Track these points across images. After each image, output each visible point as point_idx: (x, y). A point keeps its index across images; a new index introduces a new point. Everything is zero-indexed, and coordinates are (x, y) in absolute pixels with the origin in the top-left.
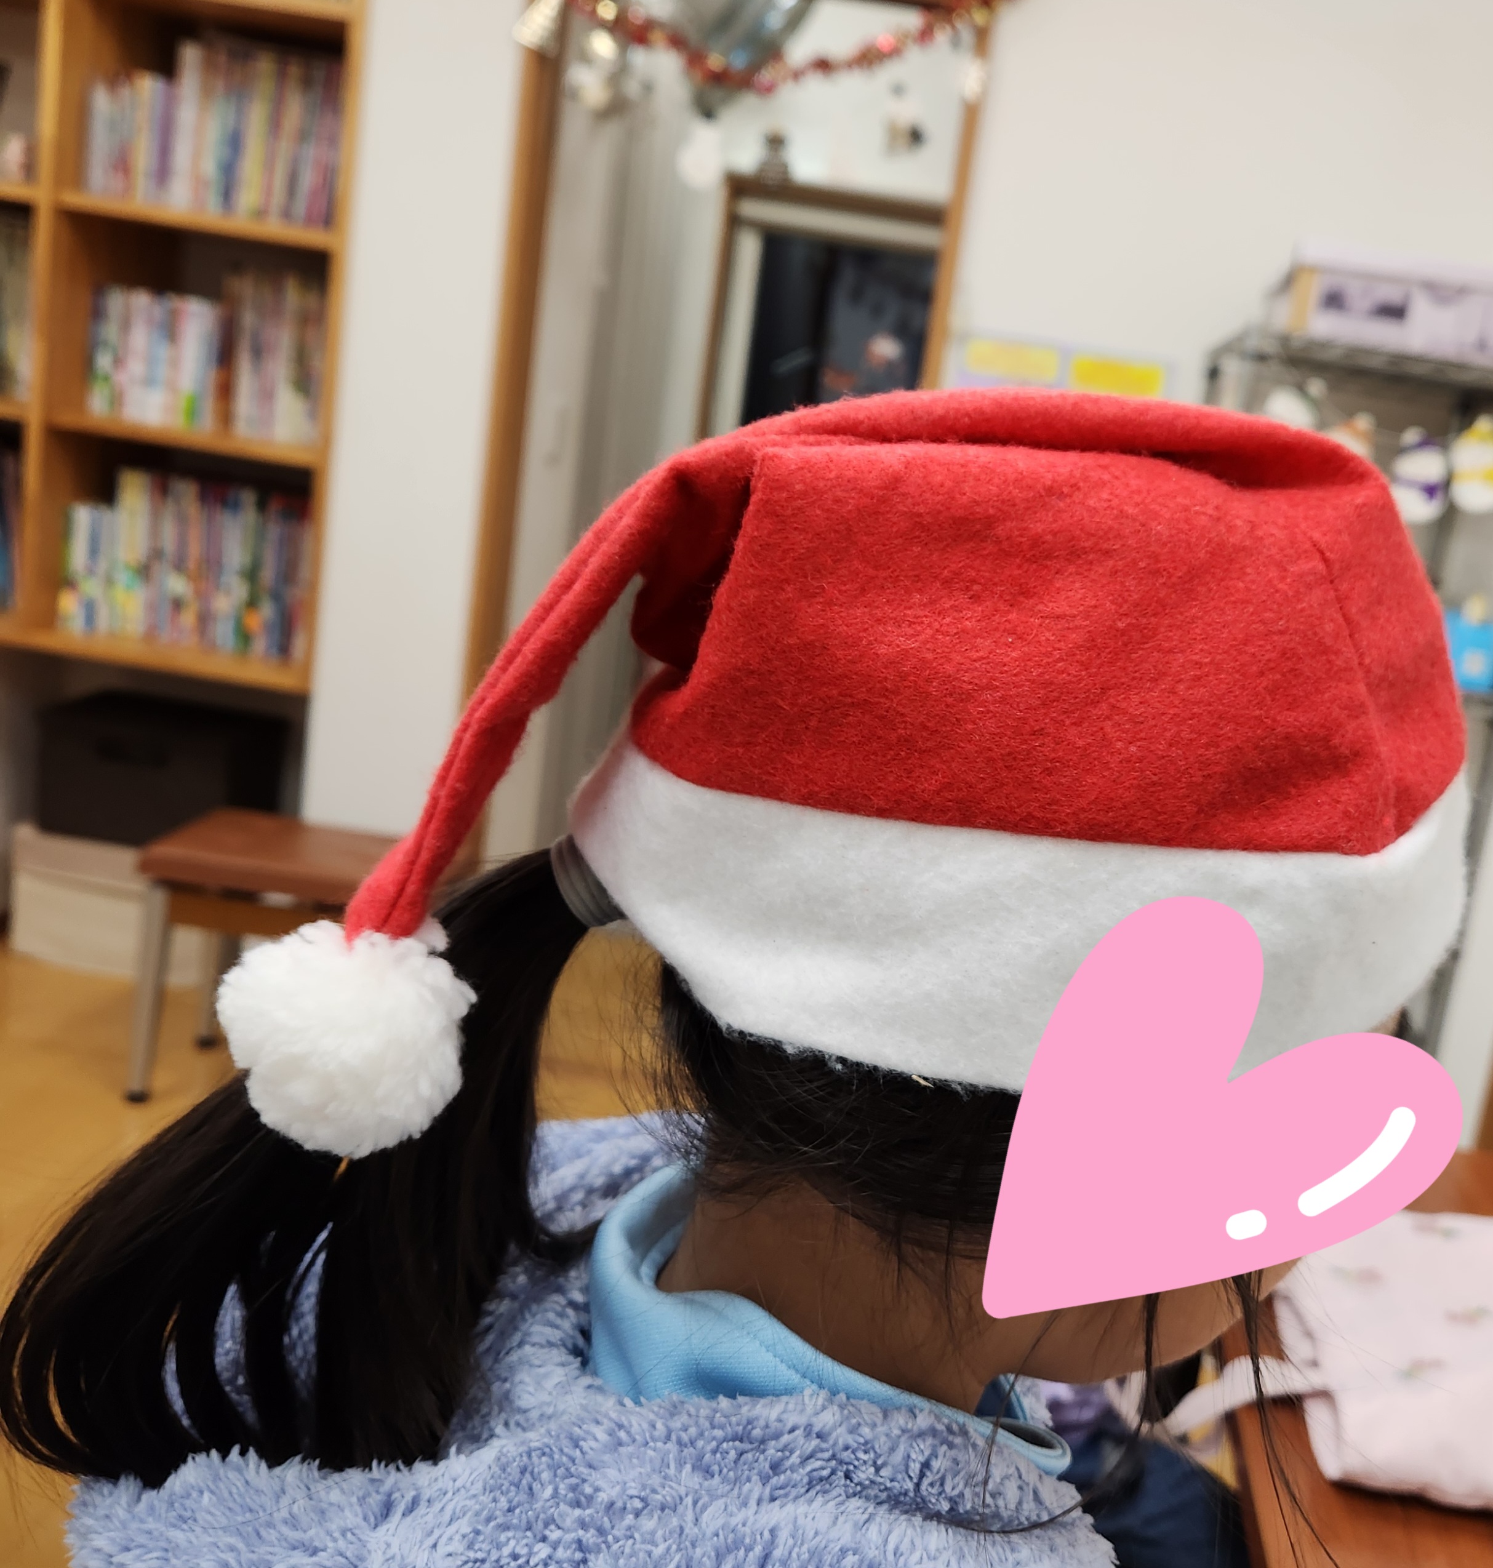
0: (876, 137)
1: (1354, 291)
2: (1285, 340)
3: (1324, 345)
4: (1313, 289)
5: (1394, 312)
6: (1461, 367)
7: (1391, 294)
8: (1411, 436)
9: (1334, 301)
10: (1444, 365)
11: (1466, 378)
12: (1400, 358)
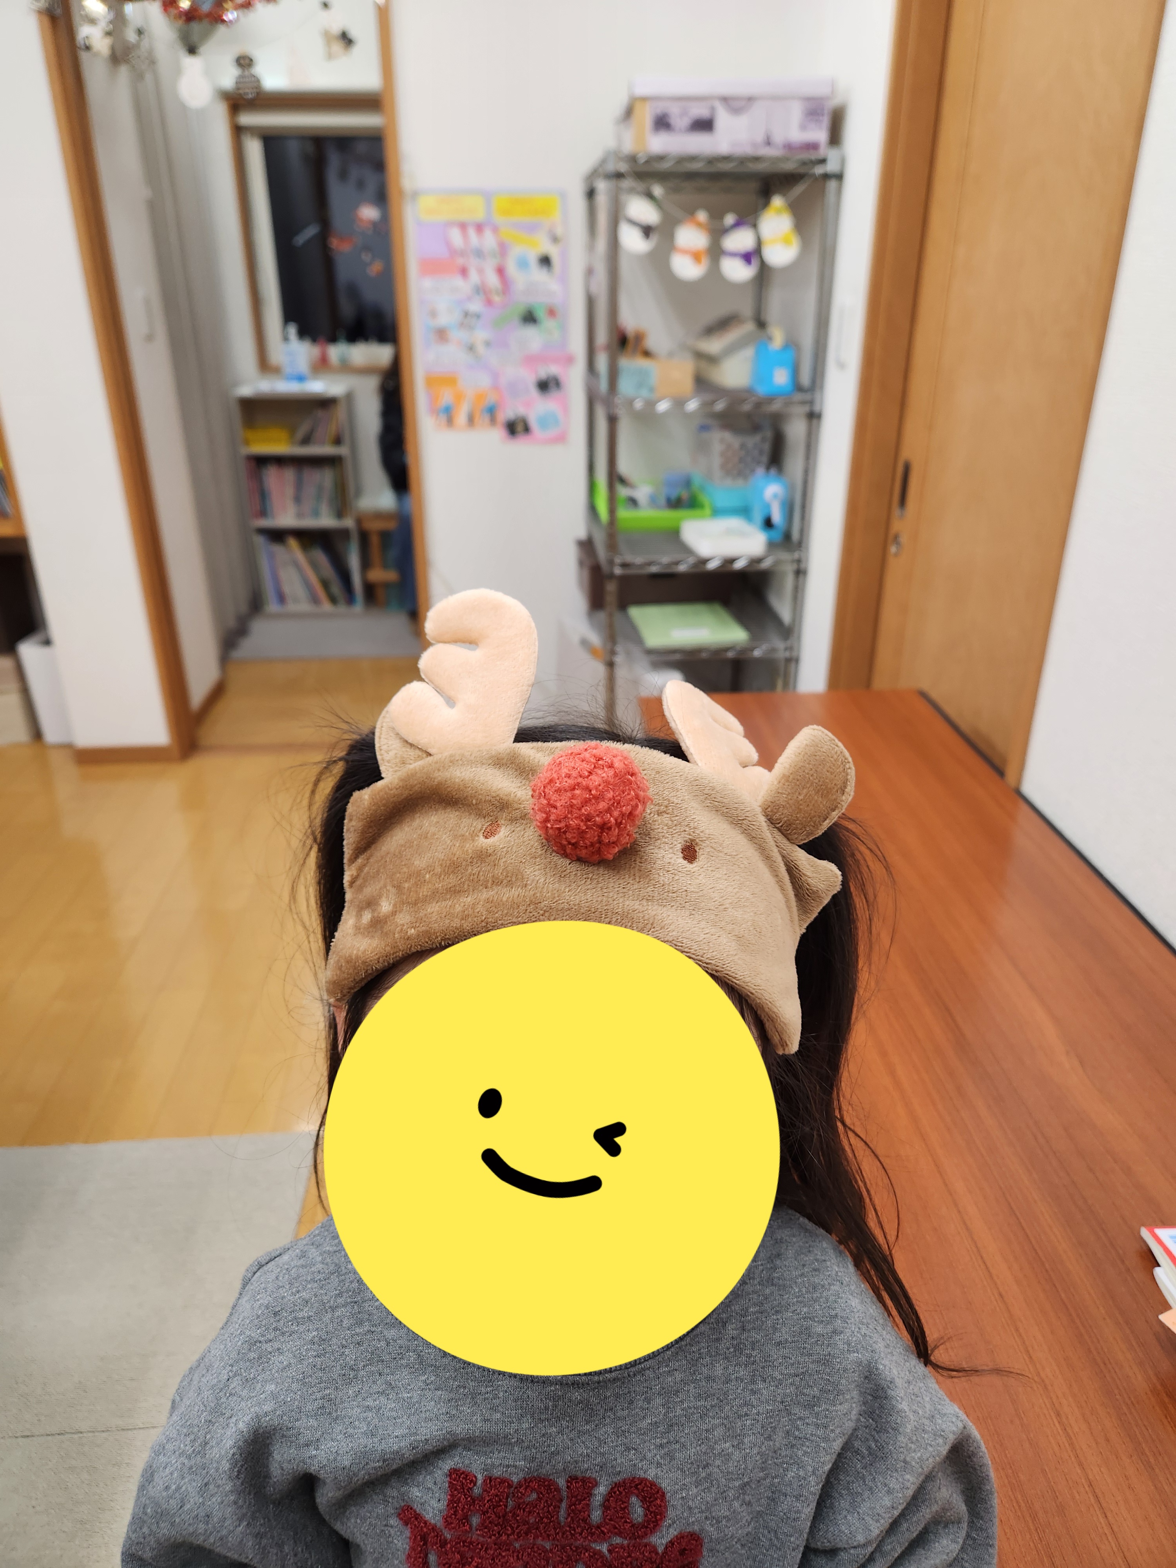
0: (318, 45)
1: (674, 111)
2: (632, 159)
3: (661, 158)
4: (646, 115)
5: (704, 125)
6: (757, 159)
7: (700, 111)
8: (730, 219)
9: (662, 123)
10: (743, 160)
11: (760, 167)
12: (712, 160)
